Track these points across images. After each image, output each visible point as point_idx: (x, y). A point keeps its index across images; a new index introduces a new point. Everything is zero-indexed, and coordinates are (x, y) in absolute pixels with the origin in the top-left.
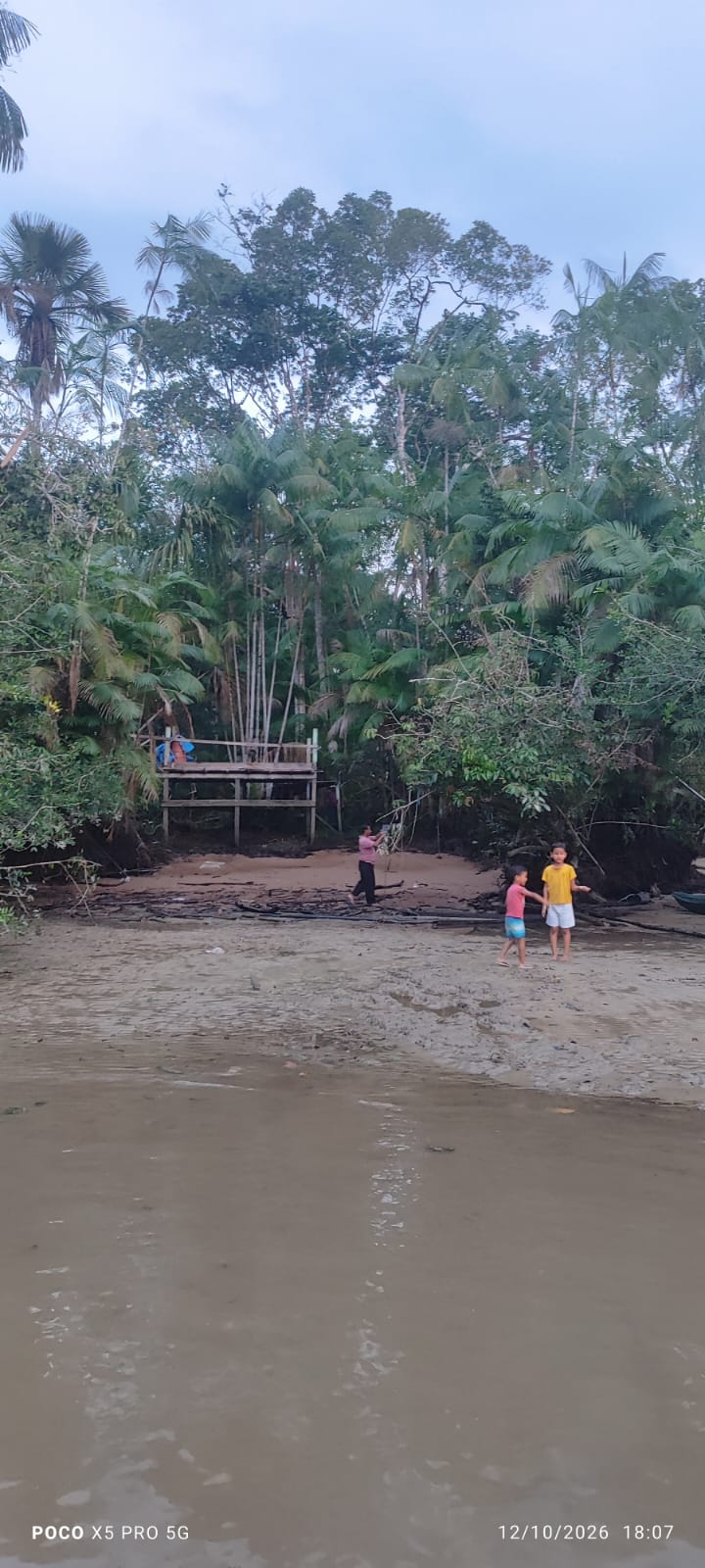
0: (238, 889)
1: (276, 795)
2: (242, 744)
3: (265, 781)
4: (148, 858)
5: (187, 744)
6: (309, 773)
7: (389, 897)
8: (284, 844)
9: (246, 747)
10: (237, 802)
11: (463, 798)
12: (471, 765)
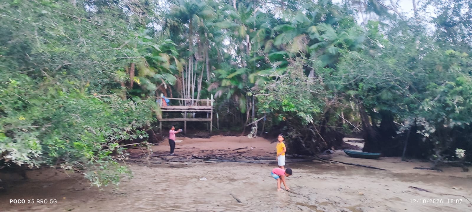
0: (191, 150)
1: (196, 117)
2: (185, 99)
3: (192, 112)
4: (157, 139)
5: (167, 100)
6: (210, 109)
7: (245, 152)
8: (202, 133)
9: (186, 100)
10: (185, 119)
11: (282, 118)
12: (285, 106)
